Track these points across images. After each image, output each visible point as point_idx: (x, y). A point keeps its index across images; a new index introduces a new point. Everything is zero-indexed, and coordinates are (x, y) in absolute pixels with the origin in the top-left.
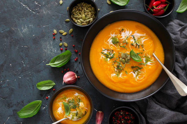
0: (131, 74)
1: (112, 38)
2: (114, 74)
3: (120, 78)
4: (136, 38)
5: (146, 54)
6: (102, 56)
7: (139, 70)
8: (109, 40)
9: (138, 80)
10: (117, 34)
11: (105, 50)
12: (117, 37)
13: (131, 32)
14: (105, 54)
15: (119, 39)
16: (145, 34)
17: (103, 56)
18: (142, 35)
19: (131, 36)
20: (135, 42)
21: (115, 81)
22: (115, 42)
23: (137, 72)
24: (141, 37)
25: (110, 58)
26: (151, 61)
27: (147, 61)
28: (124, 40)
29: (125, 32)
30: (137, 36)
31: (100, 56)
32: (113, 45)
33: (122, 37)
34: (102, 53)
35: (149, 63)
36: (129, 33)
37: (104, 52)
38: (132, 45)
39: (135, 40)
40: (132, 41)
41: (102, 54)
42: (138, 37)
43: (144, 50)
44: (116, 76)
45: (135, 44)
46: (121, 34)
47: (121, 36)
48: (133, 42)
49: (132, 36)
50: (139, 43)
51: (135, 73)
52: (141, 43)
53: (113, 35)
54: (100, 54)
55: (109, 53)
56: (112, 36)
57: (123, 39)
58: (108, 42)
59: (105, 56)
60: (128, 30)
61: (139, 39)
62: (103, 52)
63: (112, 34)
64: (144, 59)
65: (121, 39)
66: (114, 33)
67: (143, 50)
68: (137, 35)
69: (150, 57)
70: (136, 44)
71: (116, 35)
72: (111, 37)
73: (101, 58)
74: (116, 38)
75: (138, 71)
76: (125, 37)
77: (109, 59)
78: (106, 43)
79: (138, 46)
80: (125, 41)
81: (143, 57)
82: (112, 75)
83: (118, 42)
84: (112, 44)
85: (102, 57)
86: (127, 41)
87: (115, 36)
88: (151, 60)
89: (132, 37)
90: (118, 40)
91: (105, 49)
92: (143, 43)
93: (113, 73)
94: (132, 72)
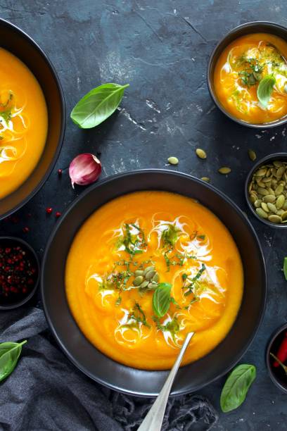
0: (124, 313)
1: (172, 228)
2: (100, 280)
3: (100, 294)
4: (203, 277)
5: (181, 317)
6: (121, 230)
7: (141, 324)
8: (162, 222)
9: (119, 333)
10: (185, 231)
11: (137, 228)
12: (179, 236)
13: (209, 258)
14: (129, 234)
15: (178, 241)
16: (224, 290)
17: (122, 234)
18: (217, 285)
19: (201, 263)
20: (194, 280)
21: (87, 290)
22: (167, 239)
23: (135, 321)
24: (212, 286)
25: (127, 249)
26: (173, 336)
27: (170, 327)
28: (183, 253)
29: (201, 244)
30: (208, 276)
31: (117, 226)
32: (159, 239)
33: (187, 245)
34: (127, 227)
35: (167, 334)
36: (205, 256)
37: (131, 229)
38: (184, 277)
39: (198, 276)
40: (192, 272)
41: (125, 229)
42: (208, 279)
43: (189, 309)
44: (99, 285)
45: (188, 282)
46: (191, 239)
47: (189, 243)
48: (191, 274)
49: (203, 265)
50: (197, 288)
51: (129, 318)
52: (199, 293)
53: (179, 226)
54: (123, 224)
55: (137, 241)
56: (175, 224)
57: (183, 251)
58: (157, 224)
59: (125, 237)
60: (208, 248)
61: (205, 283)
62: (130, 225)
63: (181, 221)
64: (169, 320)
65: (182, 246)
66: (185, 224)
67: (187, 308)
68: (212, 275)
69: (181, 328)
70: (191, 285)
71: (182, 229)
72: (172, 224)
73: (115, 231)
74: (177, 234)
75: (138, 321)
76: (192, 252)
77: (123, 248)
78: (153, 221)
79: (189, 289)
80: (183, 257)
81: (172, 316)
82: (96, 275)
83: (171, 244)
84: (160, 234)
85: (119, 233)
86: (185, 260)
87: (180, 231)
88: (175, 335)
89: (201, 268)
90: (175, 241)
91: (138, 226)
92: (201, 297)
93: (101, 274)
94: (127, 313)
